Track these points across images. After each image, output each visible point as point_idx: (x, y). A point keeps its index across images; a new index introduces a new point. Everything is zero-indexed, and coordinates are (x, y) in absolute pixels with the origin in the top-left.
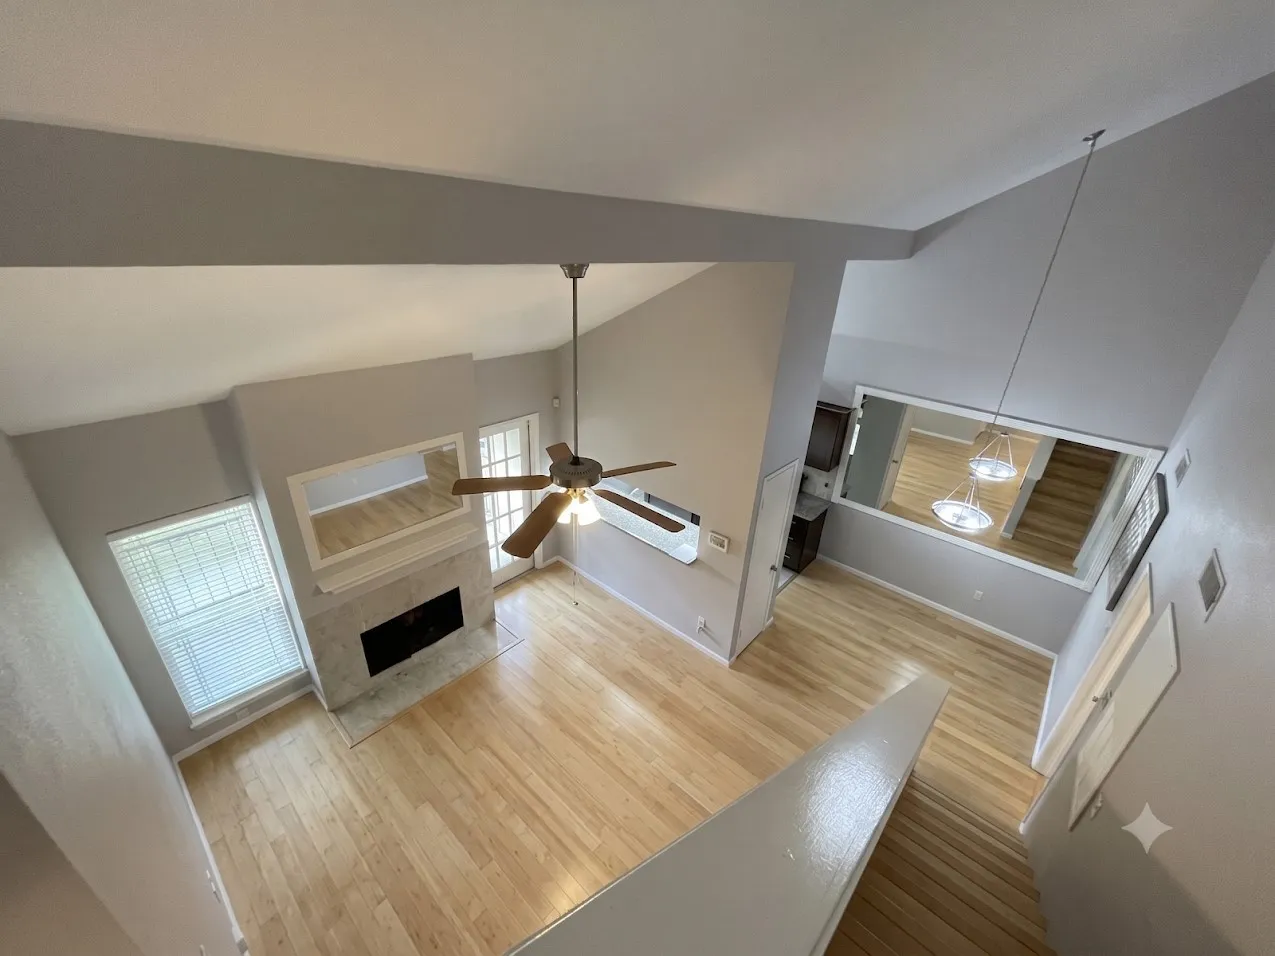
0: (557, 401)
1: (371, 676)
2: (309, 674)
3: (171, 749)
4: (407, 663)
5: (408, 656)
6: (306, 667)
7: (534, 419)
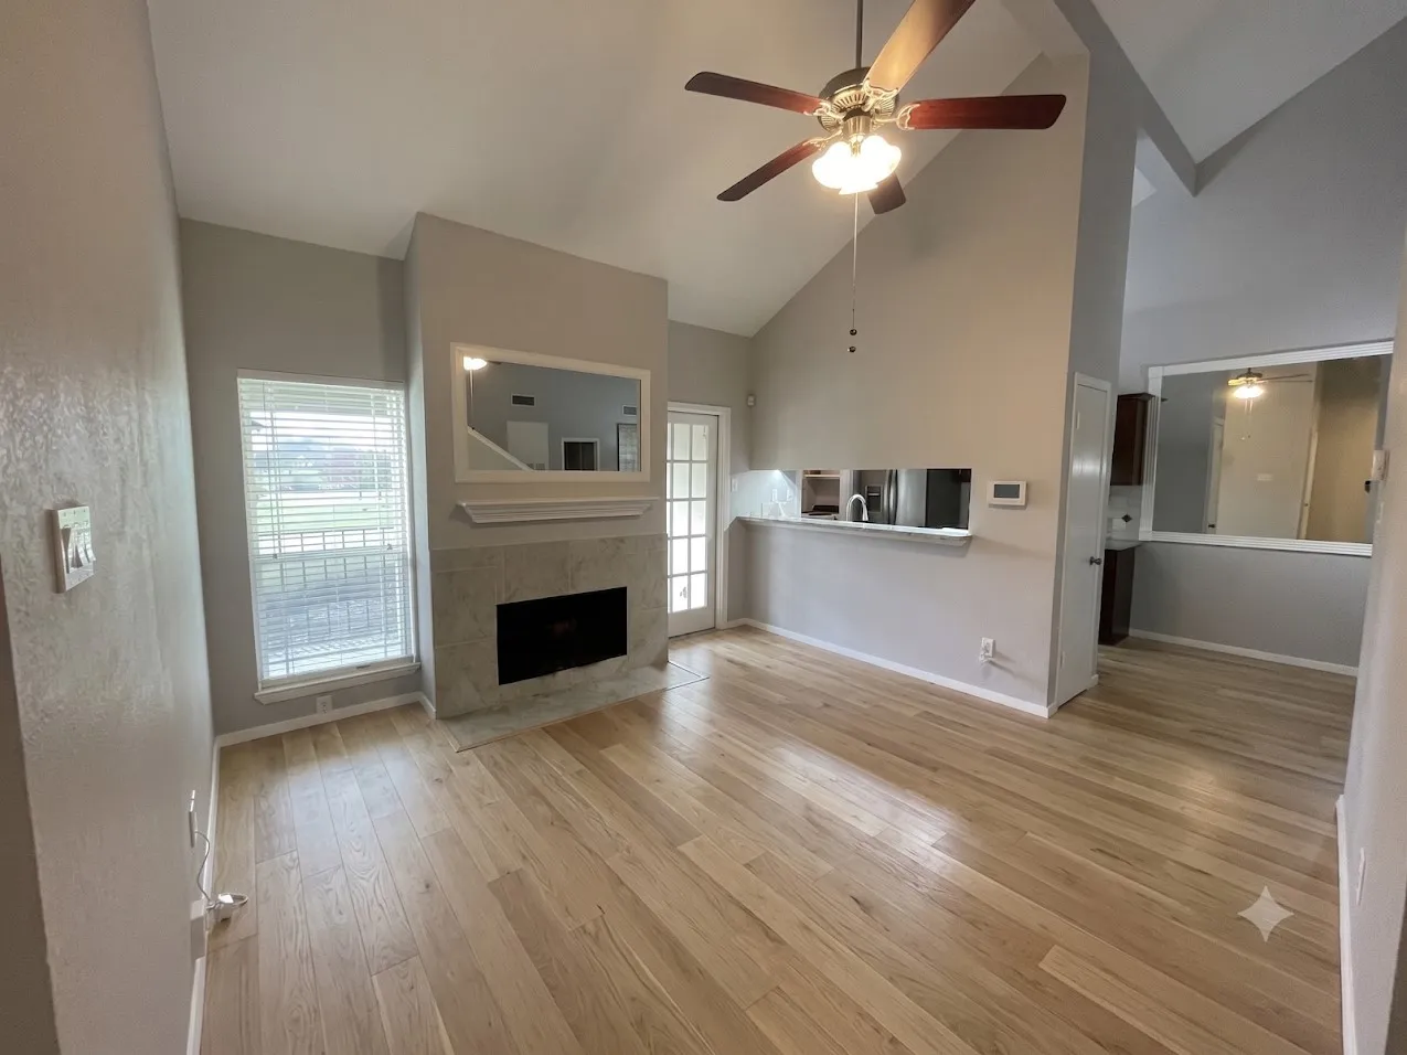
0: (751, 399)
1: (502, 682)
2: (420, 669)
3: (219, 726)
4: (548, 679)
5: (552, 670)
6: (419, 658)
7: (725, 413)
